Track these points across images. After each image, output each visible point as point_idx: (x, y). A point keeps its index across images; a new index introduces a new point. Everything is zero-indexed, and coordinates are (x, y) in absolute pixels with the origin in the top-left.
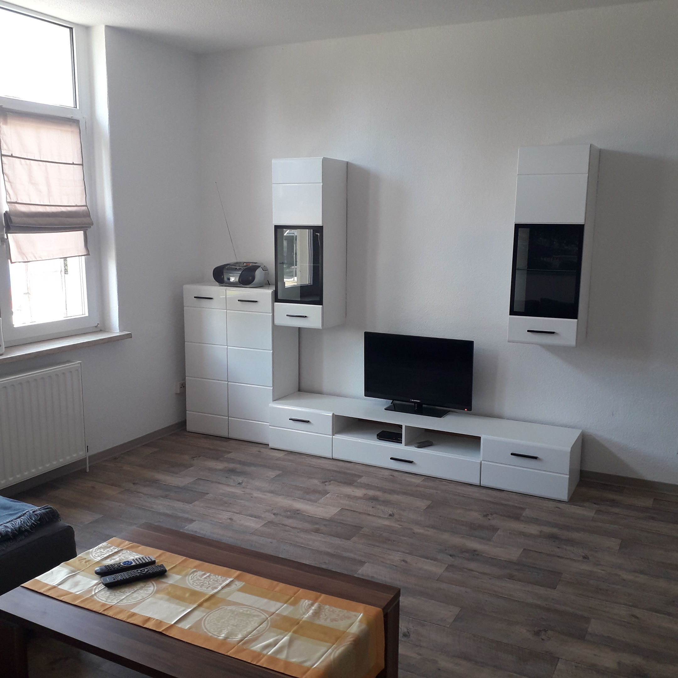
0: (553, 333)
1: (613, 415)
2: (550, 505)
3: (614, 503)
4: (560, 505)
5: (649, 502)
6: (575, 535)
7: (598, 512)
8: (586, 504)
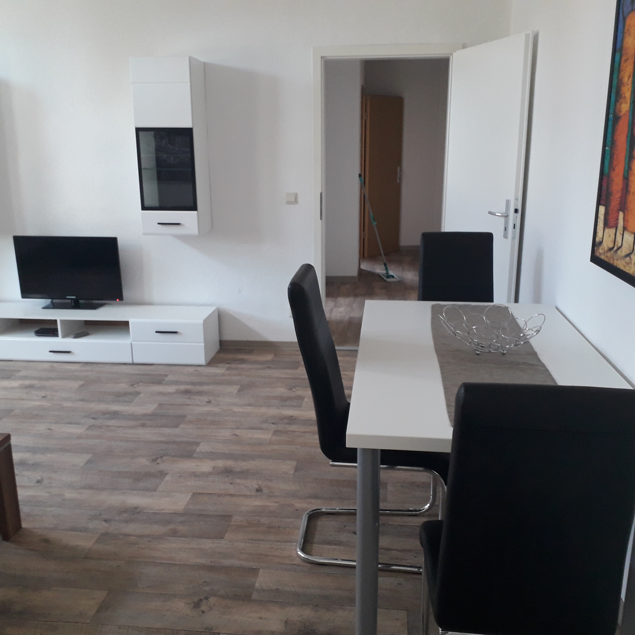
0: (178, 224)
1: (240, 292)
2: (191, 369)
3: (242, 361)
4: (199, 369)
5: (269, 357)
6: (205, 388)
7: (228, 369)
8: (220, 365)
